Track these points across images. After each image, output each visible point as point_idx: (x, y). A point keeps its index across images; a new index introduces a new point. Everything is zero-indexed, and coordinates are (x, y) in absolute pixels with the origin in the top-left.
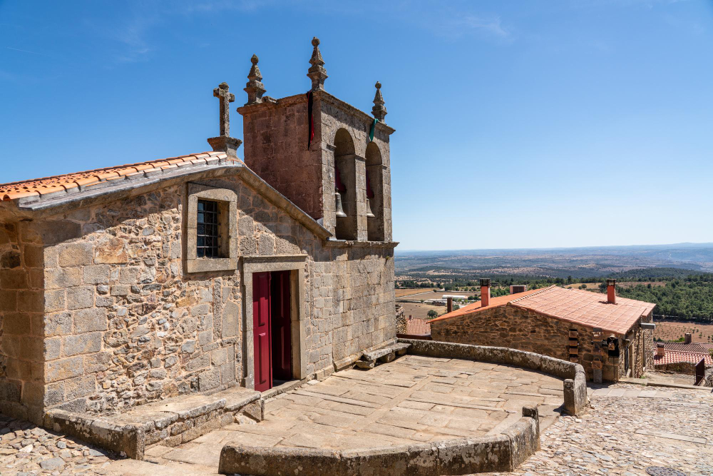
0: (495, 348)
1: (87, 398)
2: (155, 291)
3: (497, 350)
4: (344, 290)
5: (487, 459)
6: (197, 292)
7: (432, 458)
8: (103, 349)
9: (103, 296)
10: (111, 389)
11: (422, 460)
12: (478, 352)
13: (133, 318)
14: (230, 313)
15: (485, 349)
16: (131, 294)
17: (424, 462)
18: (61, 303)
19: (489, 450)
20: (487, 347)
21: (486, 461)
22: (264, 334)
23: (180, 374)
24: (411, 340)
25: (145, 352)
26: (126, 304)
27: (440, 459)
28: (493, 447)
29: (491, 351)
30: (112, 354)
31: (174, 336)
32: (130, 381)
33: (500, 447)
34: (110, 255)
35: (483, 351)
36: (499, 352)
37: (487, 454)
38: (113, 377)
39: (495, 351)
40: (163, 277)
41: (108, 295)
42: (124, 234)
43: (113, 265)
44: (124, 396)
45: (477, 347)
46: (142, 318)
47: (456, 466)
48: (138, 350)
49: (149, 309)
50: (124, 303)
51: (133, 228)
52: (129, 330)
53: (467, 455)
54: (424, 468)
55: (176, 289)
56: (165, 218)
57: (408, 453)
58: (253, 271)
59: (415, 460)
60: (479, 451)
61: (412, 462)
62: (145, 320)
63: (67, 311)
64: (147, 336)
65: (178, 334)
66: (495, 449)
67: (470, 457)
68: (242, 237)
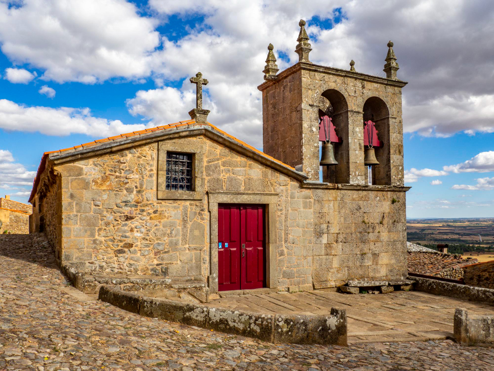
0: (488, 290)
1: (87, 262)
2: (133, 208)
3: (489, 292)
4: (329, 225)
5: (249, 327)
6: (168, 212)
7: (203, 315)
8: (97, 237)
9: (97, 207)
10: (102, 260)
11: (195, 315)
12: (473, 293)
13: (117, 222)
14: (196, 229)
15: (478, 291)
16: (117, 208)
17: (197, 316)
18: (72, 209)
19: (252, 321)
20: (480, 289)
21: (249, 329)
22: (235, 249)
23: (152, 262)
24: (417, 278)
25: (126, 244)
26: (113, 214)
27: (209, 318)
28: (256, 320)
29: (484, 292)
30: (103, 241)
31: (147, 237)
32: (116, 258)
33: (262, 322)
34: (101, 184)
35: (476, 292)
36: (491, 294)
37: (250, 324)
38: (104, 254)
39: (487, 293)
40: (139, 200)
41: (101, 207)
42: (111, 173)
43: (104, 190)
44: (111, 266)
45: (472, 287)
46: (124, 223)
47: (222, 326)
48: (121, 242)
49: (128, 218)
50: (111, 213)
51: (117, 170)
52: (115, 229)
53: (232, 321)
54: (197, 320)
55: (150, 208)
56: (141, 164)
57: (185, 308)
58: (218, 202)
59: (190, 313)
60: (243, 320)
61: (187, 314)
62: (126, 225)
63: (75, 213)
64: (127, 234)
65: (151, 236)
66: (257, 322)
67: (234, 322)
68: (209, 178)
